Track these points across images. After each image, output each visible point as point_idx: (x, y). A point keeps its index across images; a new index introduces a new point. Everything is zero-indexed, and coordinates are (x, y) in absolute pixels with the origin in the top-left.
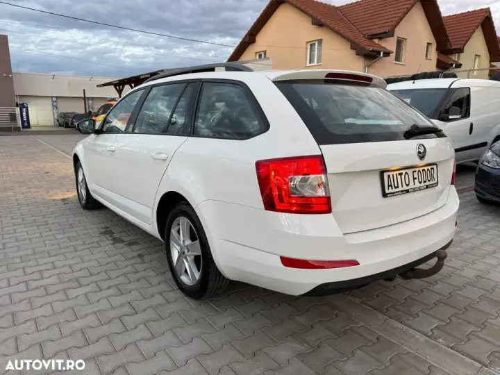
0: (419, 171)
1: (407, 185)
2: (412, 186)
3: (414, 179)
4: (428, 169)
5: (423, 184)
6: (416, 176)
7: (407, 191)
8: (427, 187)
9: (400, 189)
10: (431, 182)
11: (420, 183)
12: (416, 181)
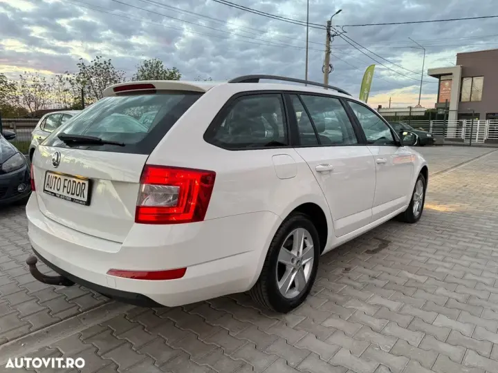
0: (70, 181)
1: (58, 190)
2: (60, 192)
3: (64, 187)
4: (79, 183)
5: (70, 196)
6: (66, 185)
7: (55, 195)
8: (72, 200)
9: (52, 190)
10: (78, 198)
11: (68, 193)
12: (65, 189)
